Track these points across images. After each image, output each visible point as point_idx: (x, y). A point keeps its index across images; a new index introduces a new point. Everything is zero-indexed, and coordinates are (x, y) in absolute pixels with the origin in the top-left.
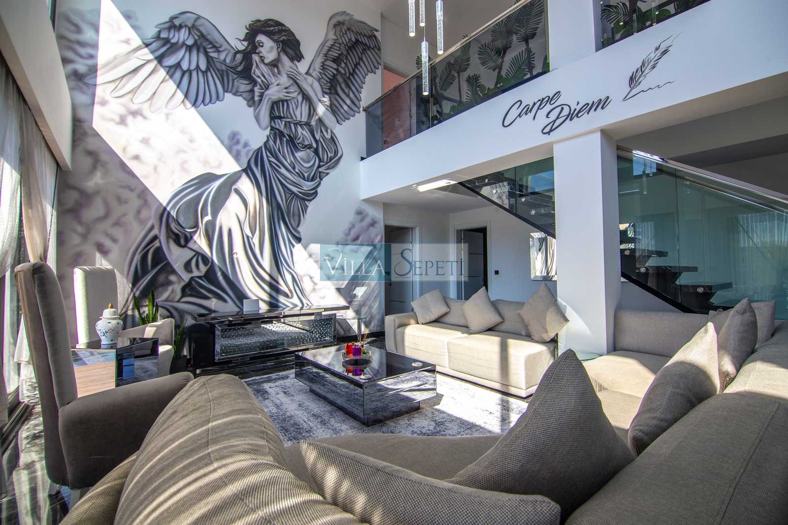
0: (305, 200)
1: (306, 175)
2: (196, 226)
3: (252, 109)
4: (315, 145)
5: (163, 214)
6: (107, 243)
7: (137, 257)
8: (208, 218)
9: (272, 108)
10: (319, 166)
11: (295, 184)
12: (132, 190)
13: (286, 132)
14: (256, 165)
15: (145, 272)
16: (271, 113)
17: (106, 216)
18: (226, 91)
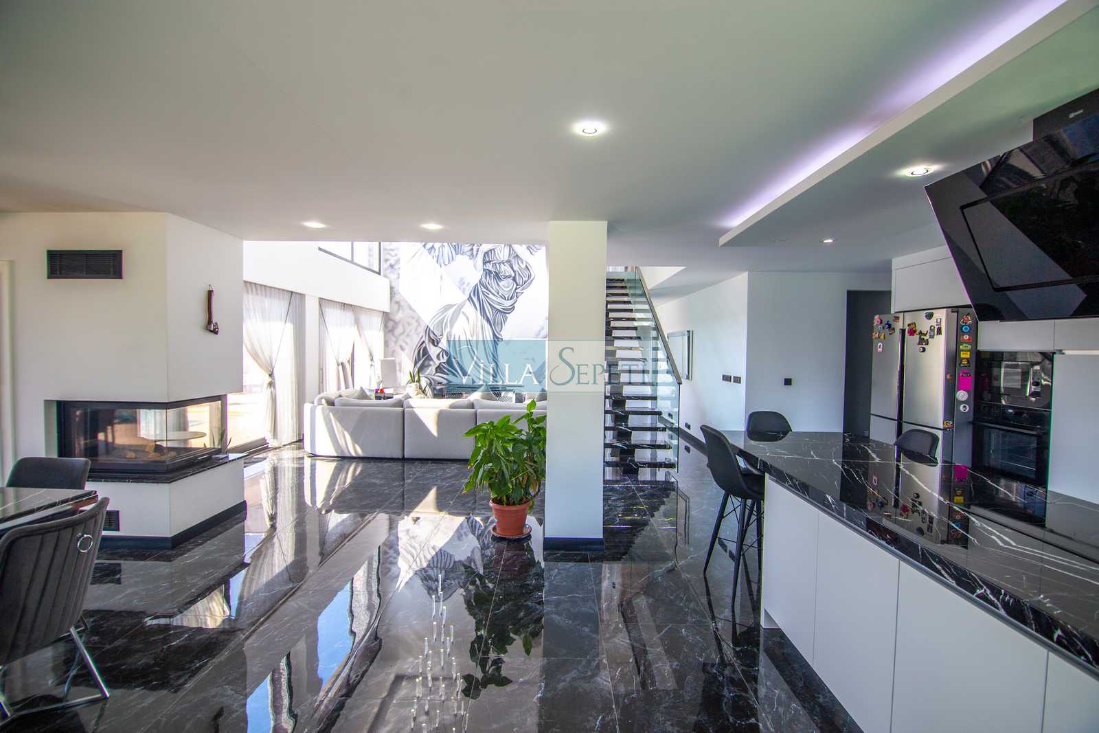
0: (505, 313)
1: (506, 297)
2: (442, 335)
3: (472, 260)
4: (513, 275)
5: (428, 330)
6: (404, 345)
7: (416, 352)
8: (448, 330)
9: (485, 256)
10: (516, 289)
11: (499, 304)
12: (413, 318)
13: (493, 270)
14: (474, 295)
15: (419, 360)
16: (484, 260)
17: (403, 333)
18: (457, 254)
